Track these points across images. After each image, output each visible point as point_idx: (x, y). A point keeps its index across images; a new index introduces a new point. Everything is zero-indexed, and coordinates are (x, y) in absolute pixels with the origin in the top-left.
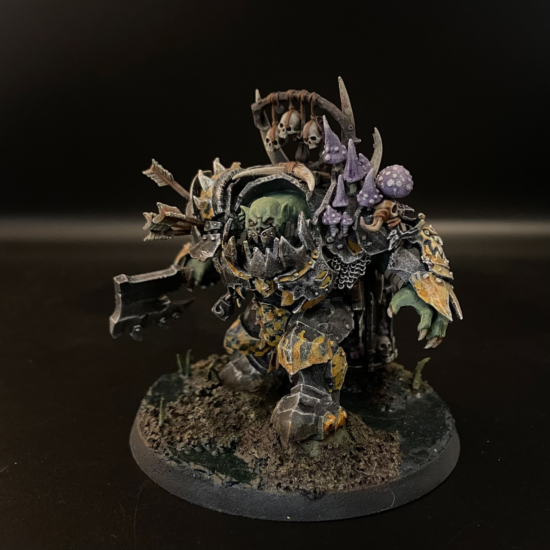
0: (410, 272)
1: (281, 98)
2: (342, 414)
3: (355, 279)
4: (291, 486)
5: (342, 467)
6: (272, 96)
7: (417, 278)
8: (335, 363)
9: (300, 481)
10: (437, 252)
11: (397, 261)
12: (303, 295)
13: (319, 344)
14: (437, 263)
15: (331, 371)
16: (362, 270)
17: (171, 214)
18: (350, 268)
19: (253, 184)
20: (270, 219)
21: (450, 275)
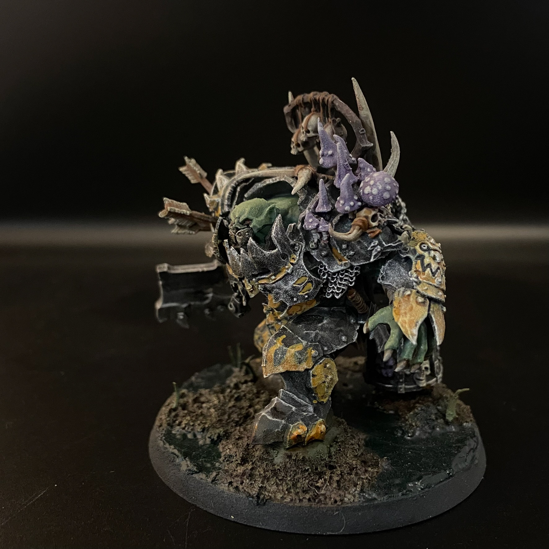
0: (397, 288)
1: (305, 101)
2: (319, 426)
3: (343, 289)
4: (241, 487)
5: (300, 480)
6: (300, 98)
7: (398, 295)
8: (316, 374)
9: (251, 484)
10: (429, 269)
11: (386, 274)
12: (281, 299)
13: (295, 351)
14: (425, 281)
15: (311, 381)
16: (350, 280)
18: (338, 277)
19: (260, 185)
20: (247, 219)
21: (441, 296)
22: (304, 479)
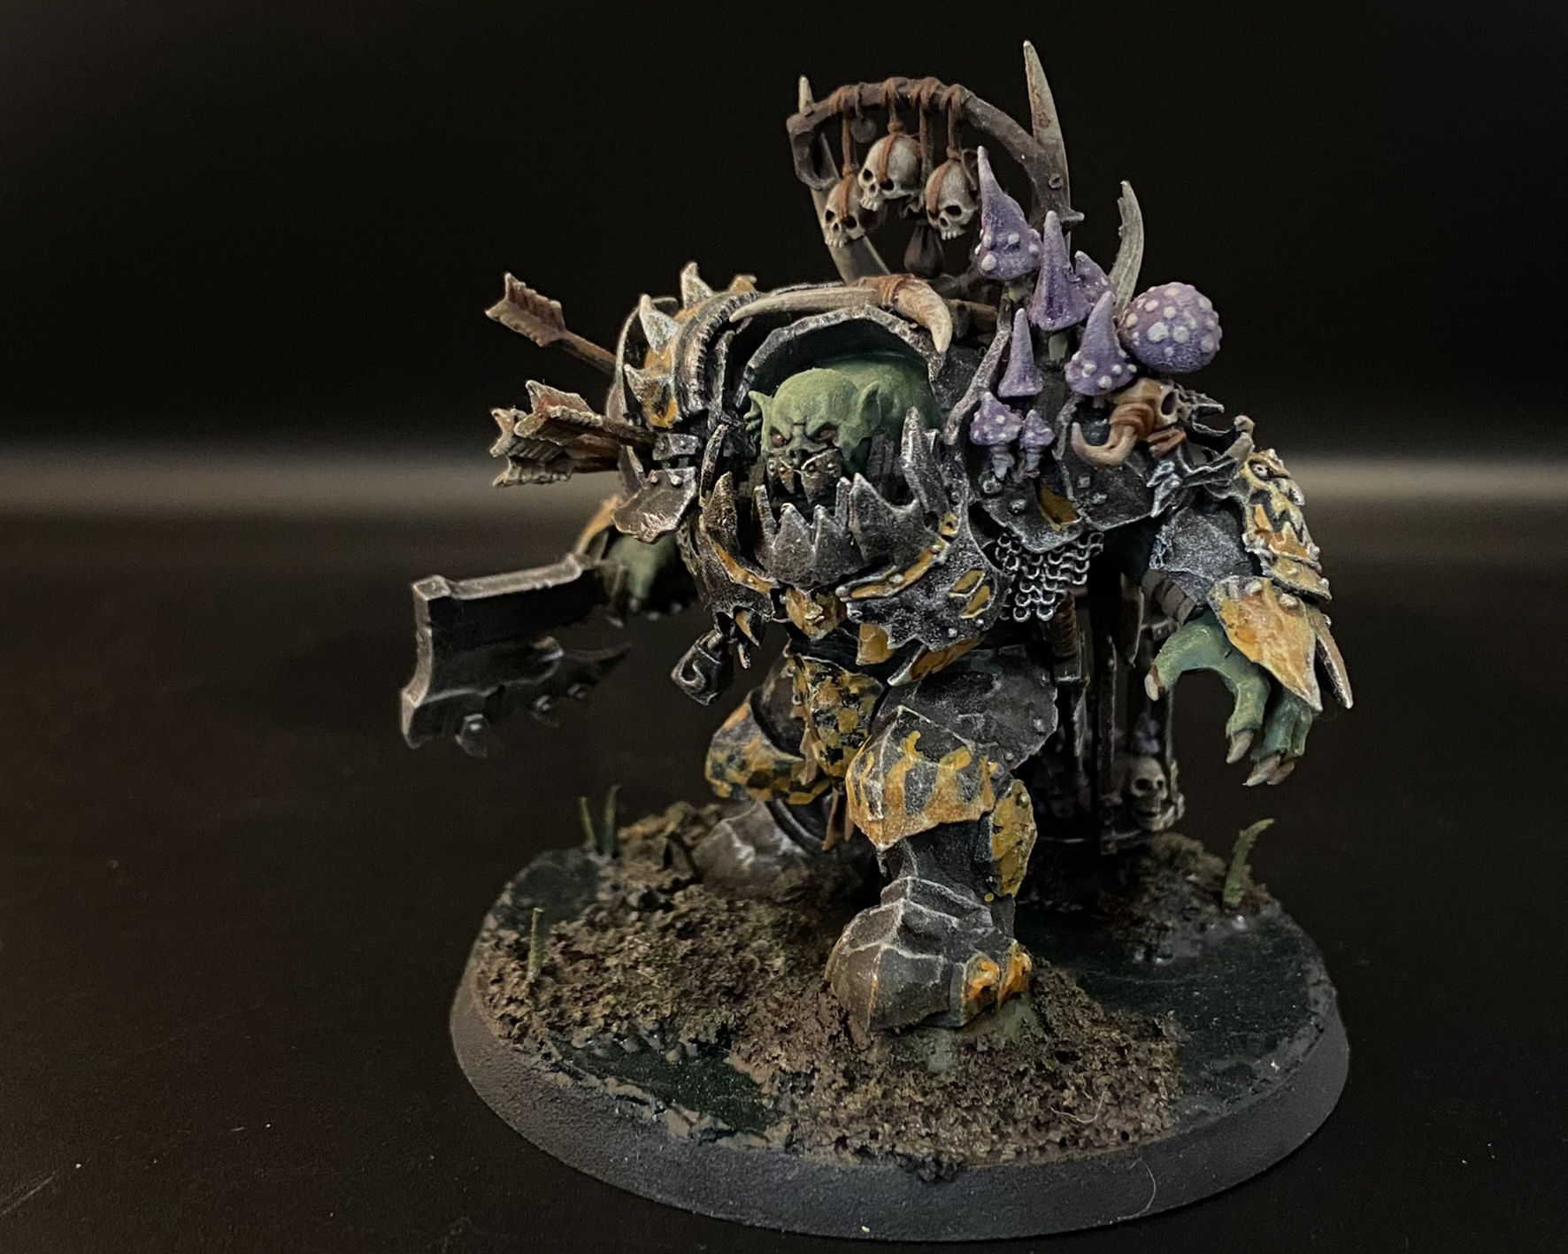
0: (1210, 578)
1: (867, 103)
2: (1017, 959)
3: (1059, 596)
4: (874, 1146)
5: (1015, 1101)
6: (841, 95)
7: (1228, 594)
8: (1001, 823)
9: (898, 1133)
10: (1287, 524)
11: (1174, 546)
12: (914, 636)
13: (957, 768)
14: (1286, 554)
15: (991, 844)
16: (1078, 571)
17: (564, 411)
18: (1045, 565)
19: (785, 334)
20: (828, 427)
21: (1321, 587)
22: (1026, 1096)
